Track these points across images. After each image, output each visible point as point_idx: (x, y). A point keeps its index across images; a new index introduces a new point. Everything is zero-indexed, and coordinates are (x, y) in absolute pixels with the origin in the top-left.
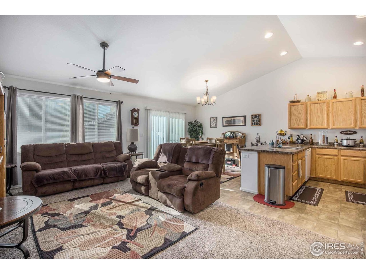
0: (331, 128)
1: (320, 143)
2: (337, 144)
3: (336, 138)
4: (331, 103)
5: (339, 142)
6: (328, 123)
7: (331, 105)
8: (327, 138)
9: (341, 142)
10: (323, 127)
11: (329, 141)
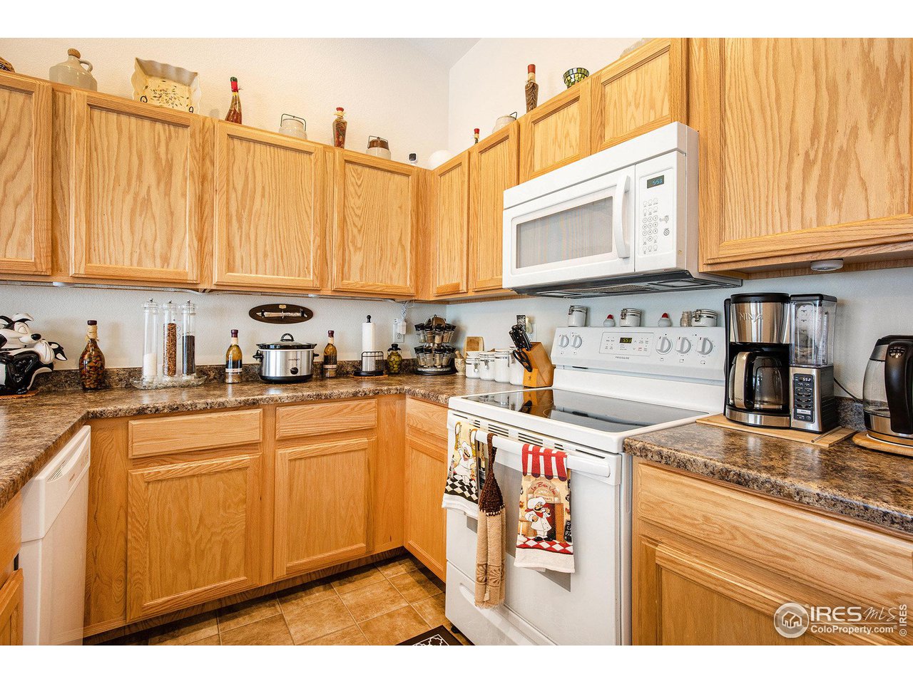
0: (215, 280)
1: (147, 375)
2: (239, 370)
3: (233, 341)
4: (220, 141)
5: (248, 359)
6: (202, 255)
7: (221, 151)
8: (190, 341)
9: (258, 361)
10: (170, 271)
11: (200, 360)
